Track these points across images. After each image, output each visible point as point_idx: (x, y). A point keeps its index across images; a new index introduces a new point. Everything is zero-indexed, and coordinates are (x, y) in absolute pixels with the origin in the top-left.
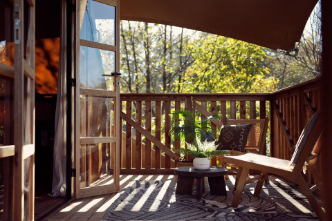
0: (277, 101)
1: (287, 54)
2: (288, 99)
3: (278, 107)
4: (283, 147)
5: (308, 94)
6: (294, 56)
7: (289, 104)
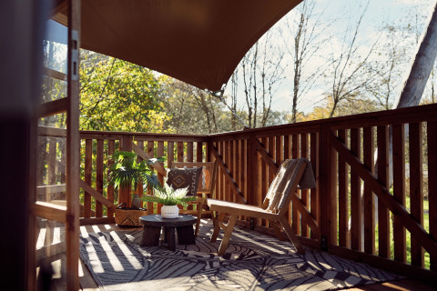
0: (215, 144)
1: (214, 95)
2: (232, 142)
3: (216, 149)
4: (222, 190)
5: (260, 139)
6: (219, 97)
7: (232, 147)
